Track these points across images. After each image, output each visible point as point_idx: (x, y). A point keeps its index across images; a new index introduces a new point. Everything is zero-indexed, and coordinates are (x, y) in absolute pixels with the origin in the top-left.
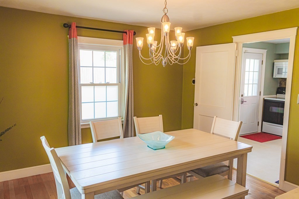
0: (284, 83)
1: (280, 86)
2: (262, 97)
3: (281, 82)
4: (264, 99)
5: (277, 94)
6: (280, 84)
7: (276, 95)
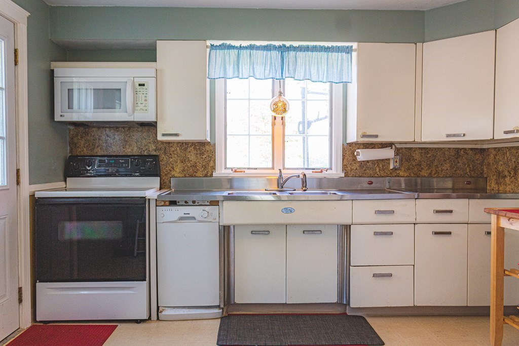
0: (82, 142)
1: (71, 151)
2: (27, 188)
3: (75, 140)
4: (32, 196)
5: (68, 179)
6: (73, 144)
7: (65, 181)
